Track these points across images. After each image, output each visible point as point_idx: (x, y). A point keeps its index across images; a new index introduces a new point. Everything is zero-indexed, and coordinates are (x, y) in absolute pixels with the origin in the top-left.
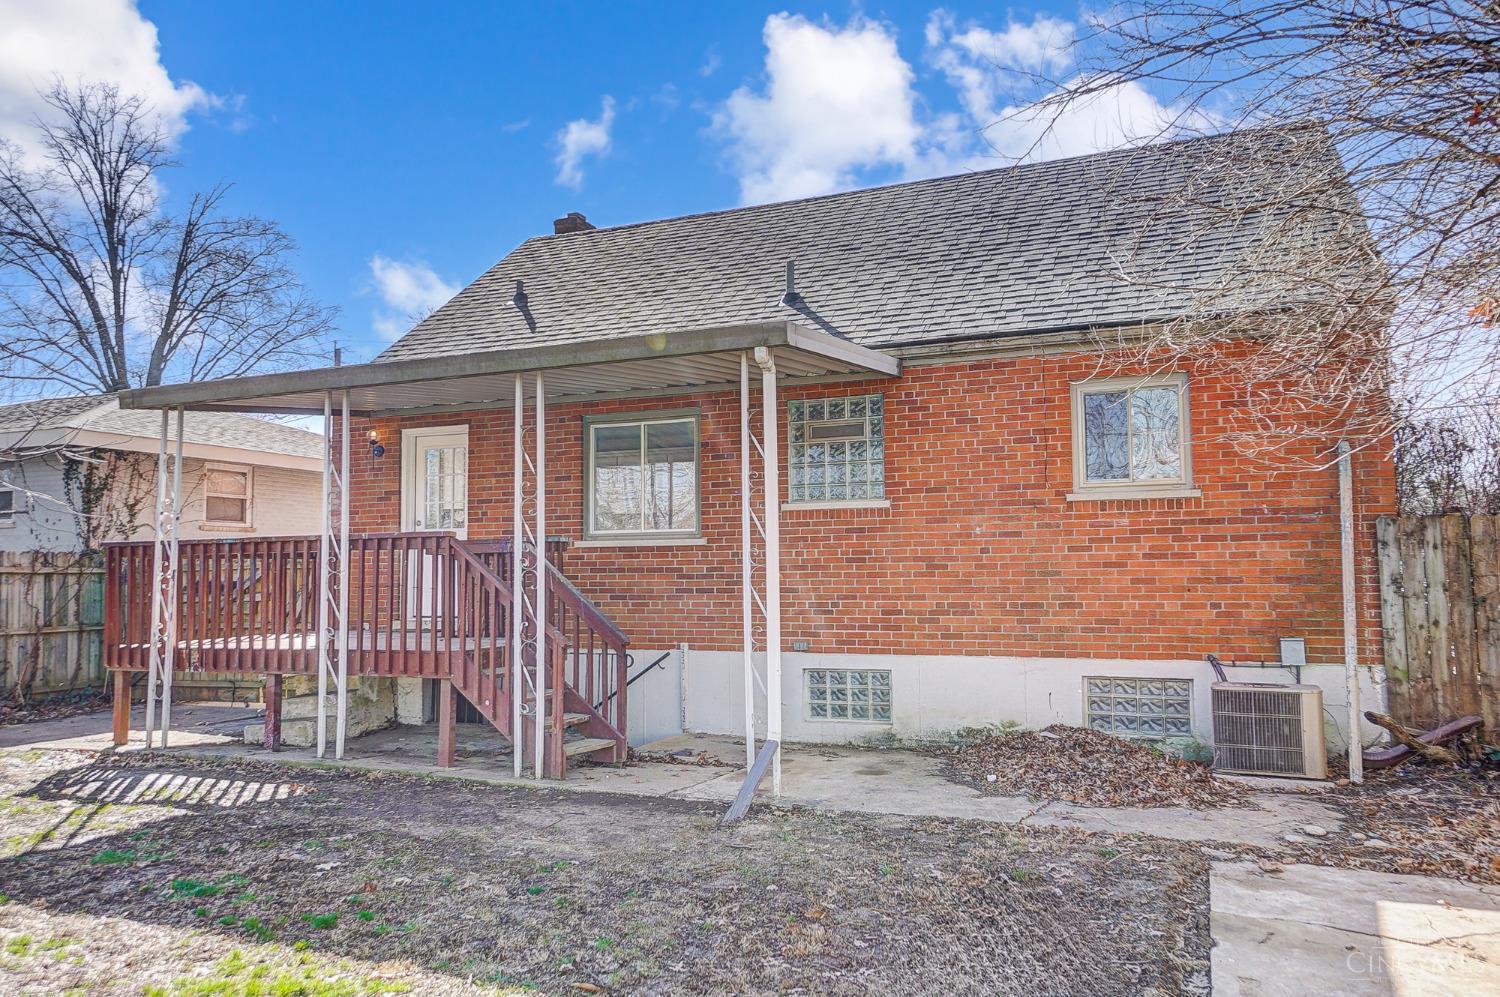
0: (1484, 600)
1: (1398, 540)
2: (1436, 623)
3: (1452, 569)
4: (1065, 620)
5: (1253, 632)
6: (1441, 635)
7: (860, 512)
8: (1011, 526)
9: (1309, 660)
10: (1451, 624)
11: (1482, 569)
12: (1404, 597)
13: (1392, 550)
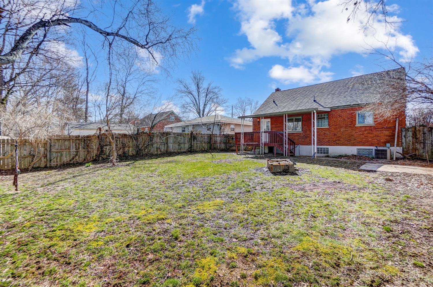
0: (417, 138)
1: (405, 131)
2: (410, 141)
3: (413, 134)
4: (354, 142)
5: (382, 143)
6: (411, 143)
7: (324, 128)
8: (347, 130)
9: (391, 146)
10: (413, 141)
11: (418, 134)
12: (406, 138)
13: (404, 132)
